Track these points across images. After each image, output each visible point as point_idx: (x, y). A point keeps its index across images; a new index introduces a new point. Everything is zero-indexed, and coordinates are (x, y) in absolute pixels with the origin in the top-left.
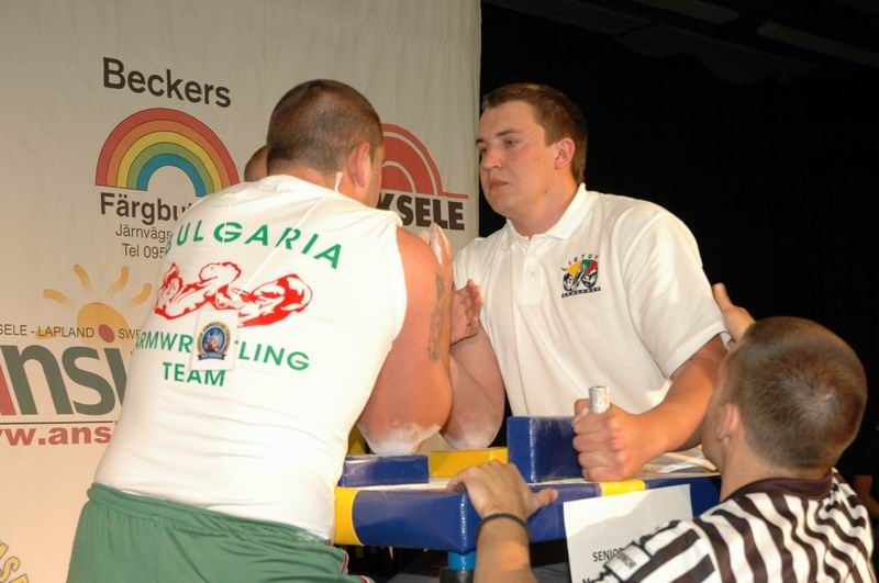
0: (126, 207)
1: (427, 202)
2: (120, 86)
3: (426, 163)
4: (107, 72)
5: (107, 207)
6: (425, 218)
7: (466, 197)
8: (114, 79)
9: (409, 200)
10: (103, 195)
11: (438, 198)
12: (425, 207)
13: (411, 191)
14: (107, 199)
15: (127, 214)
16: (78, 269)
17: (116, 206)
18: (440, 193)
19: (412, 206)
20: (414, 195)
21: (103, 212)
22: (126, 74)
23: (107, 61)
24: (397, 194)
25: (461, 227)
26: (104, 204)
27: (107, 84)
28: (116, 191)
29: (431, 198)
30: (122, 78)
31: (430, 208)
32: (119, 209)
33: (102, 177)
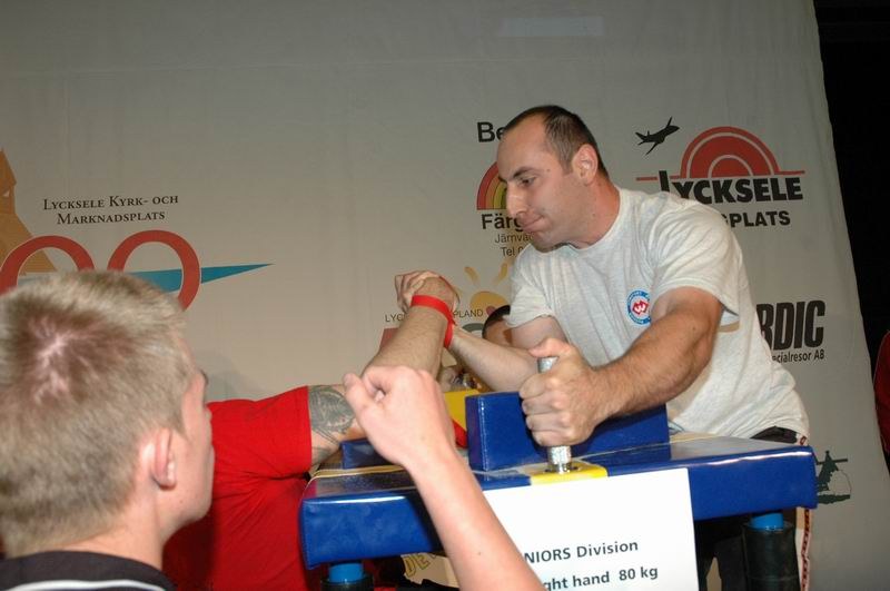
0: (502, 222)
1: (765, 181)
2: (492, 139)
3: (761, 152)
4: (480, 132)
5: (487, 224)
6: (764, 194)
7: (803, 172)
8: (486, 136)
9: (747, 182)
10: (484, 216)
11: (775, 177)
12: (763, 186)
13: (748, 174)
14: (486, 218)
15: (503, 226)
16: (468, 269)
17: (494, 222)
18: (777, 172)
19: (751, 187)
20: (751, 177)
21: (484, 227)
22: (495, 131)
23: (480, 125)
24: (735, 179)
25: (800, 197)
26: (484, 222)
27: (481, 140)
28: (493, 212)
29: (768, 178)
30: (493, 134)
31: (769, 185)
32: (496, 225)
33: (481, 204)
